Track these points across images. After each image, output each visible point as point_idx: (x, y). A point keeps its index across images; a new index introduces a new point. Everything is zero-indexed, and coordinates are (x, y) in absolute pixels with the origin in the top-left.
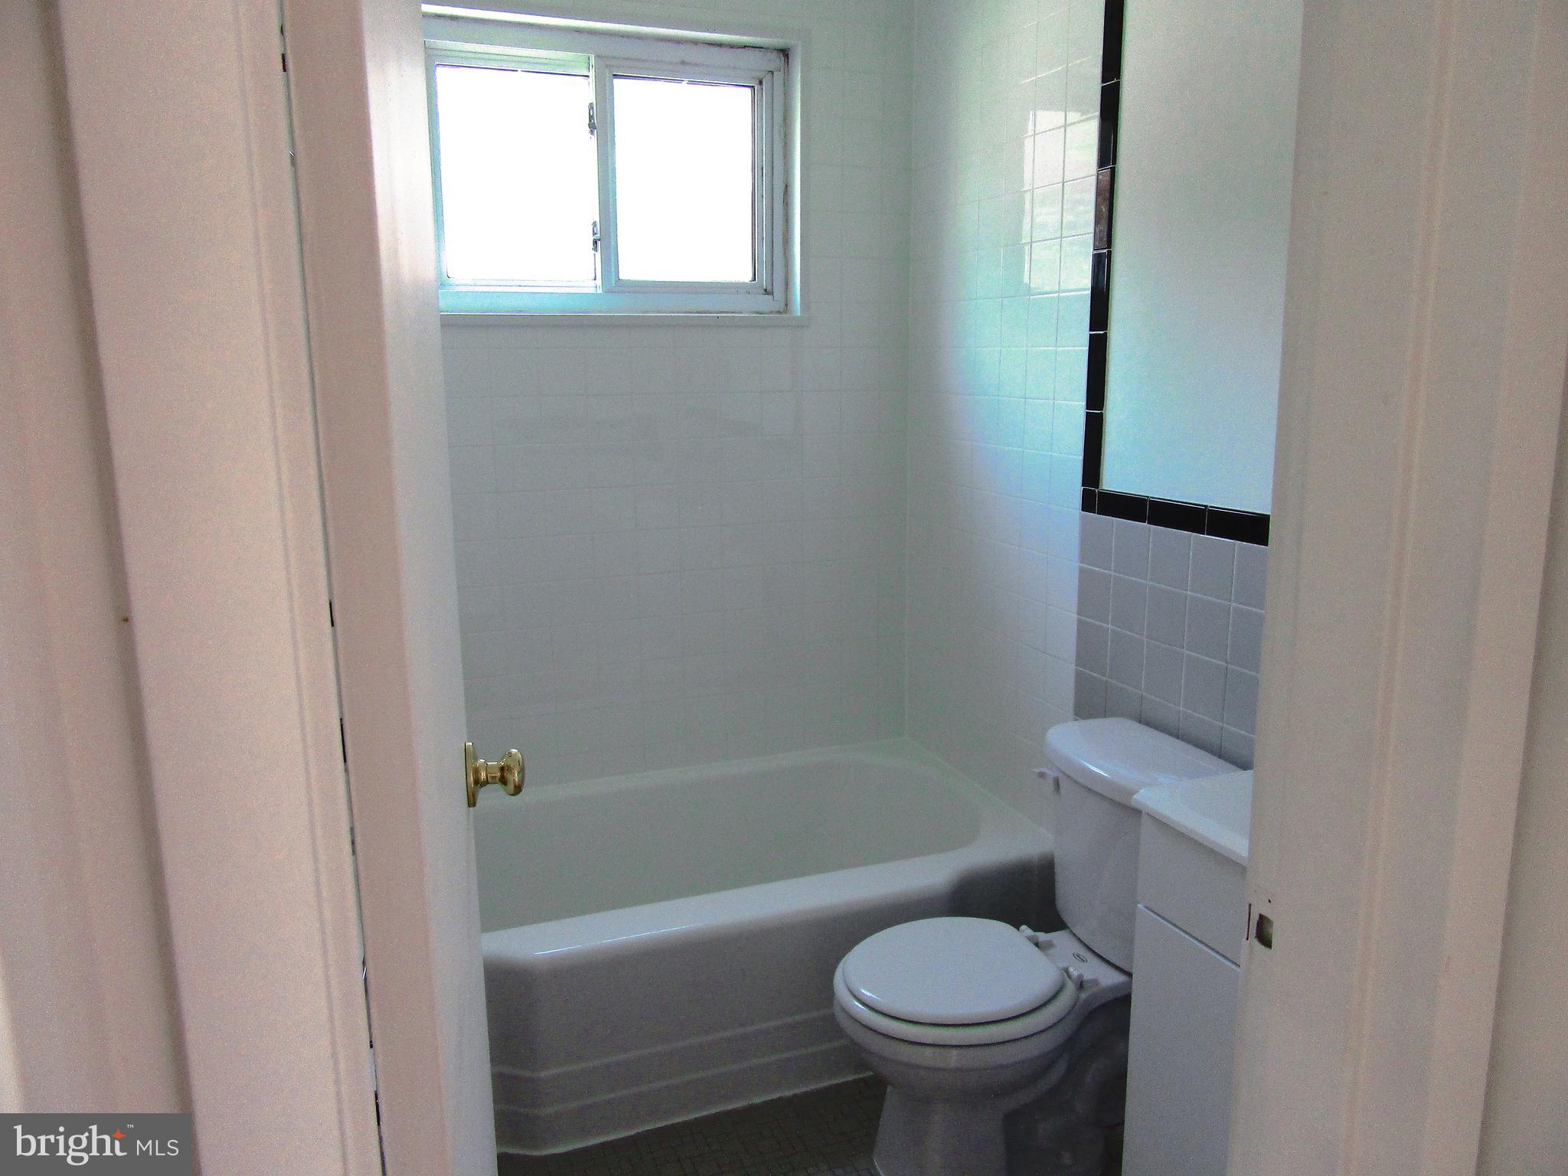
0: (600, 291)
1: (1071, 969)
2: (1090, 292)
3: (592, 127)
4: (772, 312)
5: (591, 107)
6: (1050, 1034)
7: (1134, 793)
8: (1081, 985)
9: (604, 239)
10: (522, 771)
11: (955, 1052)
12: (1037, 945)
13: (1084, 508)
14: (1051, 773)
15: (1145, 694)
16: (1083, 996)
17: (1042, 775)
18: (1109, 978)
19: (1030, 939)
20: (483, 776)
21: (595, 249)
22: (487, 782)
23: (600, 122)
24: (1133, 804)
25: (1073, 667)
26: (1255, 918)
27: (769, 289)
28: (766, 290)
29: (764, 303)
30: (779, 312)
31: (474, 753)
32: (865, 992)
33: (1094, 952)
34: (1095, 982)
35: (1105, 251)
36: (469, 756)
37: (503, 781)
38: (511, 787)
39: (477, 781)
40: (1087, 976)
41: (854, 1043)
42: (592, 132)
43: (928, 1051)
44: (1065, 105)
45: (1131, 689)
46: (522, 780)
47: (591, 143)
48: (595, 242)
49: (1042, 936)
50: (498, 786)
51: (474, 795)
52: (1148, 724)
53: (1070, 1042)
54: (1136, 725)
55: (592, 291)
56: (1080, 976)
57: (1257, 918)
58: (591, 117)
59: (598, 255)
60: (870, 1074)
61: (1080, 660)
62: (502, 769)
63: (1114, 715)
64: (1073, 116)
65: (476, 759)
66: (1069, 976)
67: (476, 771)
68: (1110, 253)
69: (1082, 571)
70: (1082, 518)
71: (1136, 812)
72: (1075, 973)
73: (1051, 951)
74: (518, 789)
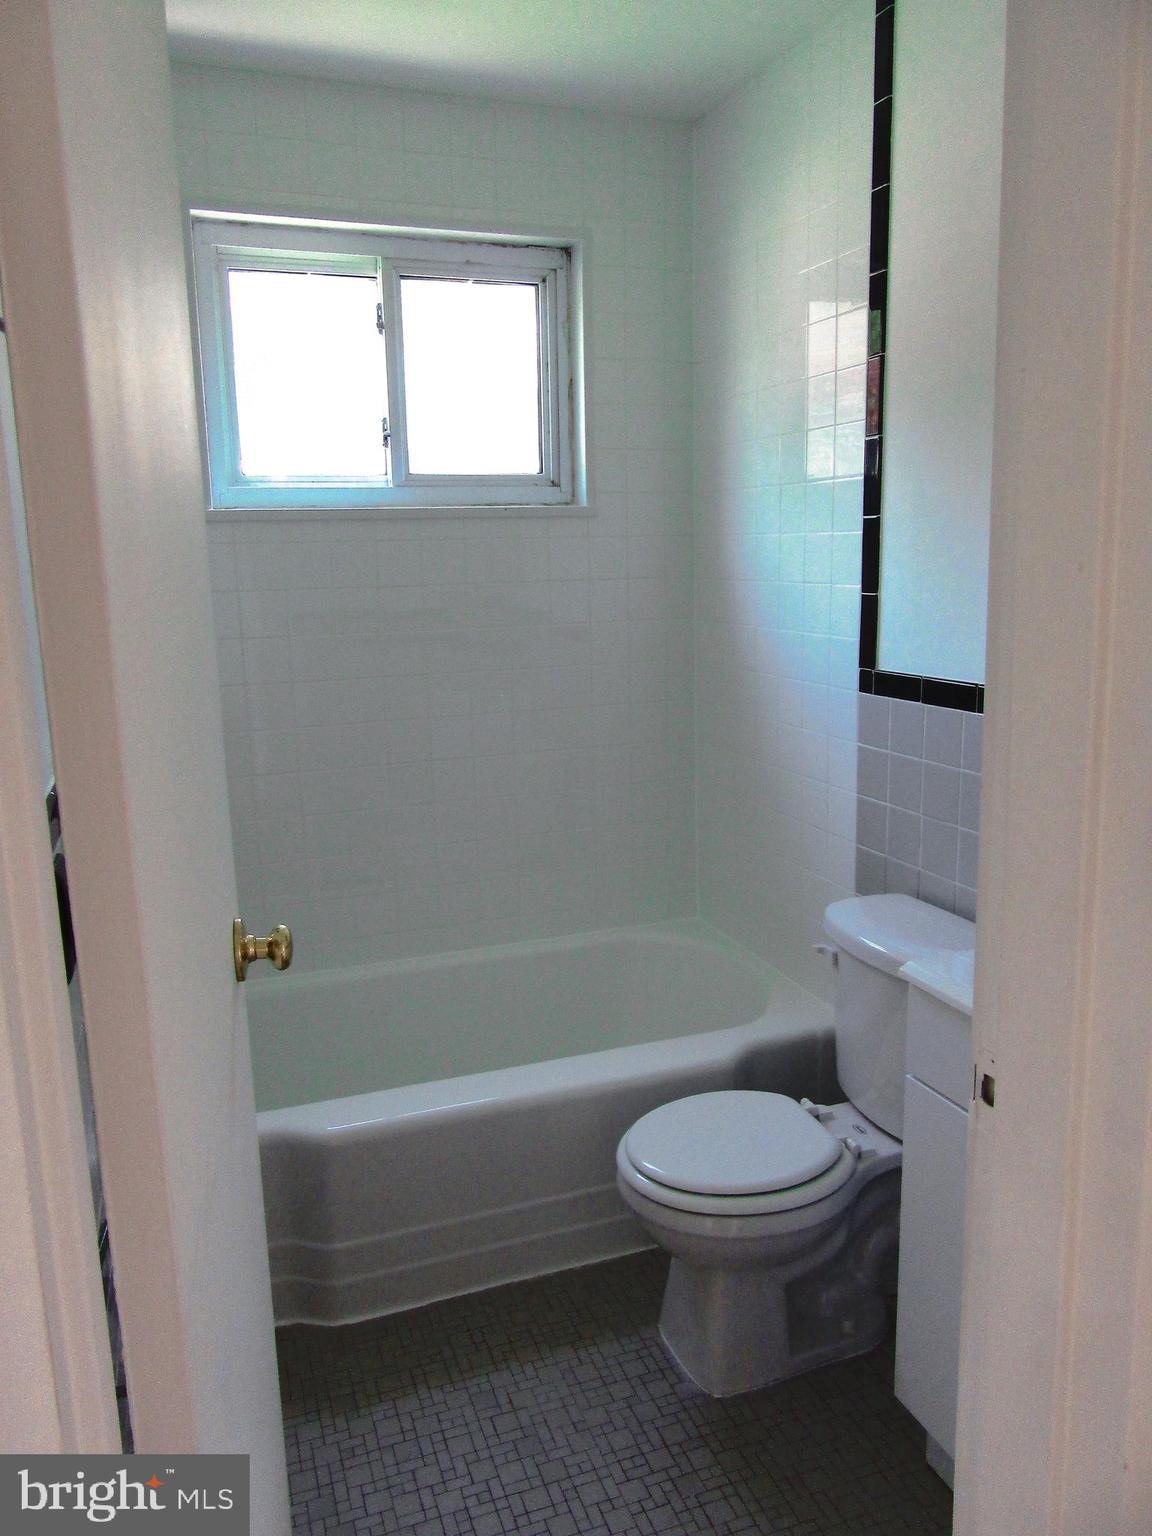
0: (391, 485)
1: (849, 1141)
2: (863, 477)
3: (380, 326)
4: (559, 504)
5: (379, 307)
6: (827, 1203)
7: (902, 964)
8: (859, 1156)
9: (395, 435)
10: (290, 946)
11: (735, 1221)
12: (817, 1117)
13: (862, 689)
14: (831, 949)
15: (922, 870)
16: (861, 1166)
17: (821, 951)
18: (885, 1148)
19: (810, 1111)
20: (251, 950)
21: (386, 445)
22: (255, 957)
23: (389, 321)
24: (899, 975)
25: (854, 845)
26: (981, 1078)
27: (556, 481)
28: (553, 482)
29: (551, 495)
30: (567, 504)
31: (243, 928)
32: (647, 1165)
33: (871, 1122)
34: (873, 1153)
35: (877, 437)
36: (238, 931)
37: (271, 956)
38: (279, 962)
39: (245, 956)
40: (866, 1147)
41: (637, 1215)
42: (381, 332)
43: (709, 1222)
44: (836, 297)
45: (909, 865)
46: (290, 954)
47: (380, 341)
48: (385, 438)
49: (822, 1109)
50: (267, 962)
51: (242, 969)
52: (927, 900)
53: (848, 1211)
54: (913, 901)
55: (384, 485)
56: (858, 1147)
57: (982, 1078)
58: (379, 317)
59: (389, 450)
60: (656, 1246)
61: (861, 838)
62: (270, 944)
63: (892, 891)
64: (845, 307)
65: (244, 935)
66: (847, 1146)
67: (244, 947)
68: (881, 439)
69: (860, 749)
70: (861, 699)
71: (902, 983)
72: (852, 1143)
73: (830, 1124)
74: (286, 964)
